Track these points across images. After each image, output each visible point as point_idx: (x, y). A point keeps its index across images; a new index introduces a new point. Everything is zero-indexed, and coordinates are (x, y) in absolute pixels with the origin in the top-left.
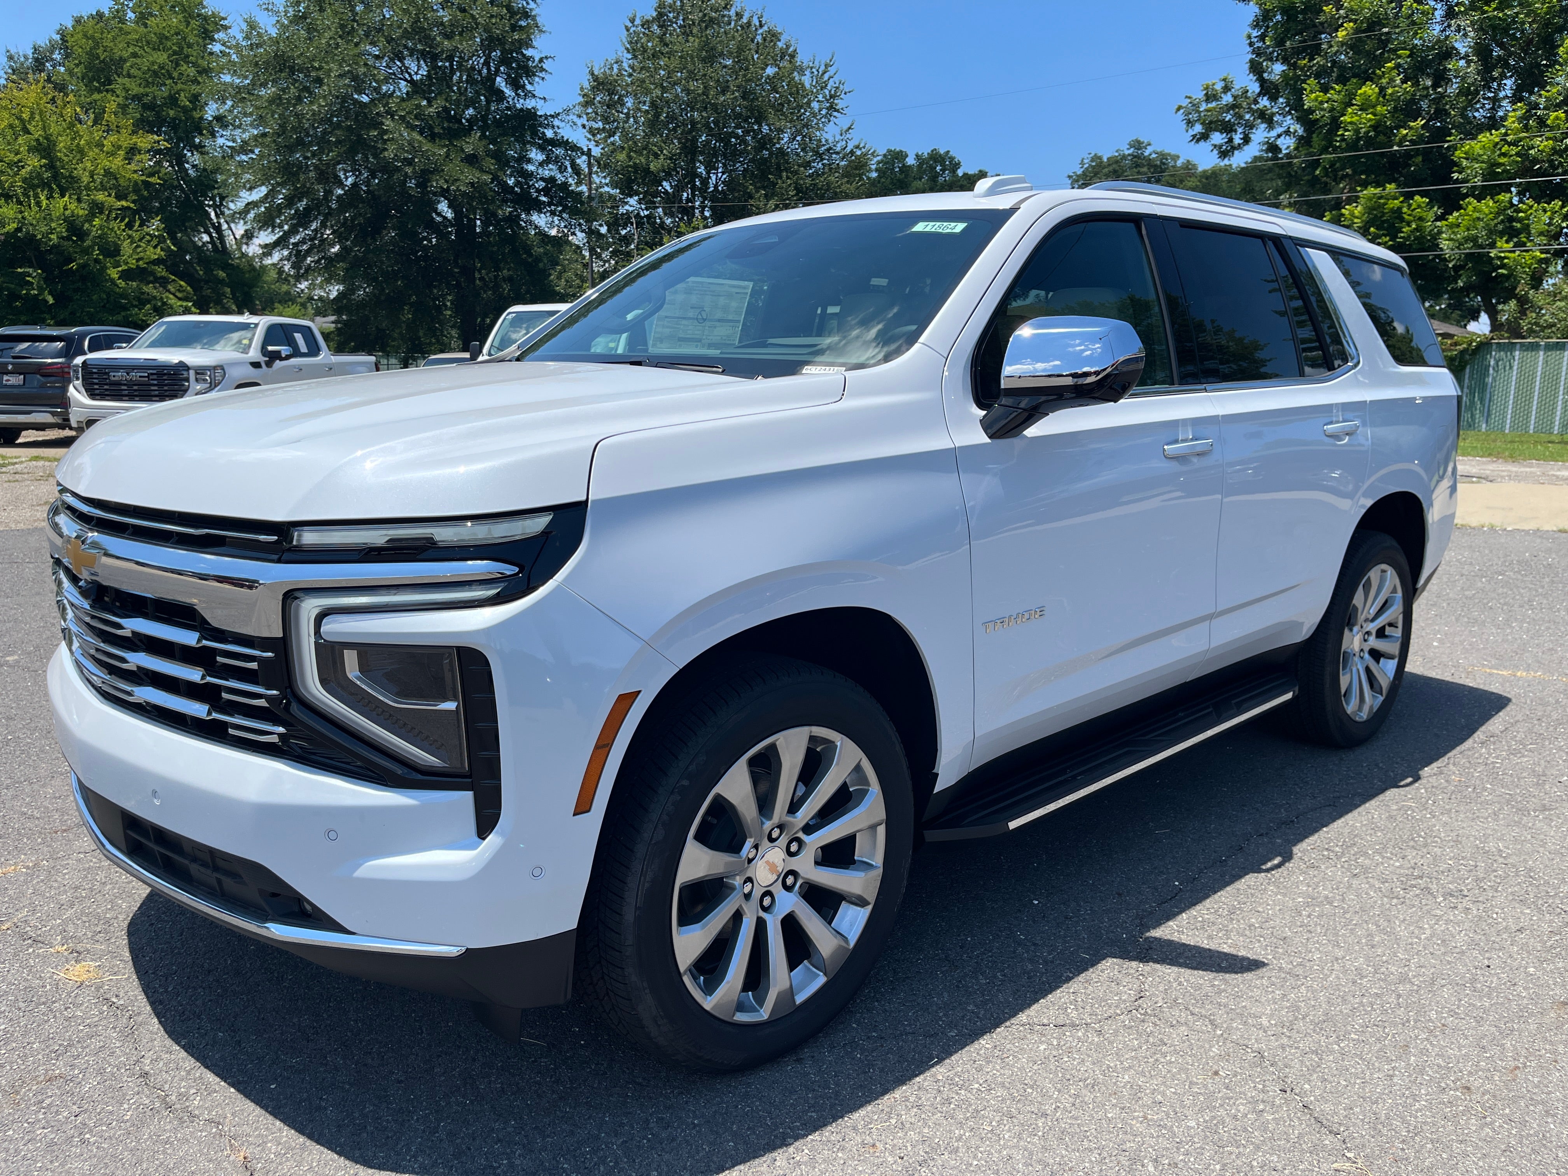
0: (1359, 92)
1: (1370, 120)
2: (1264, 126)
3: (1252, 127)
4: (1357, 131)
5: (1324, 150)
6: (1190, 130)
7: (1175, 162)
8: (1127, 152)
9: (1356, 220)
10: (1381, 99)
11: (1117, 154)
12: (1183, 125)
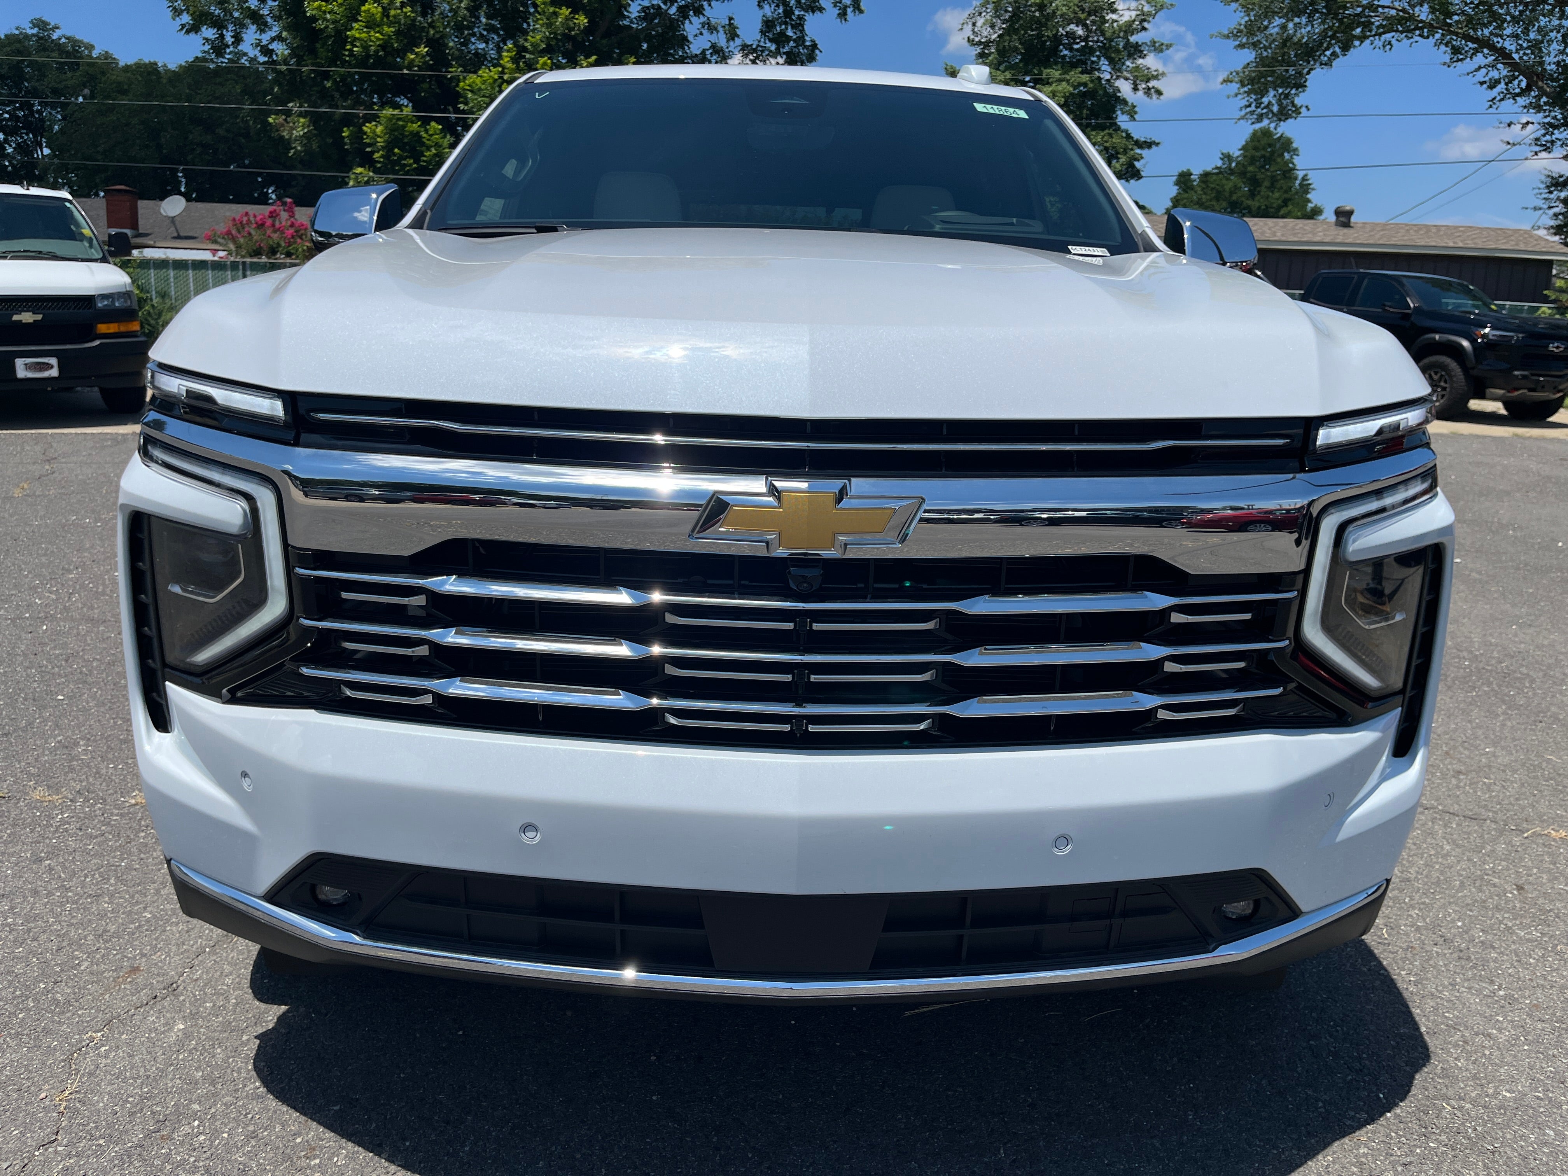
0: (363, 8)
1: (378, 39)
2: (254, 27)
3: (243, 26)
4: (366, 48)
5: (332, 62)
6: (177, 19)
7: (90, 52)
8: (30, 32)
9: (379, 139)
10: (385, 19)
11: (17, 32)
12: (169, 13)
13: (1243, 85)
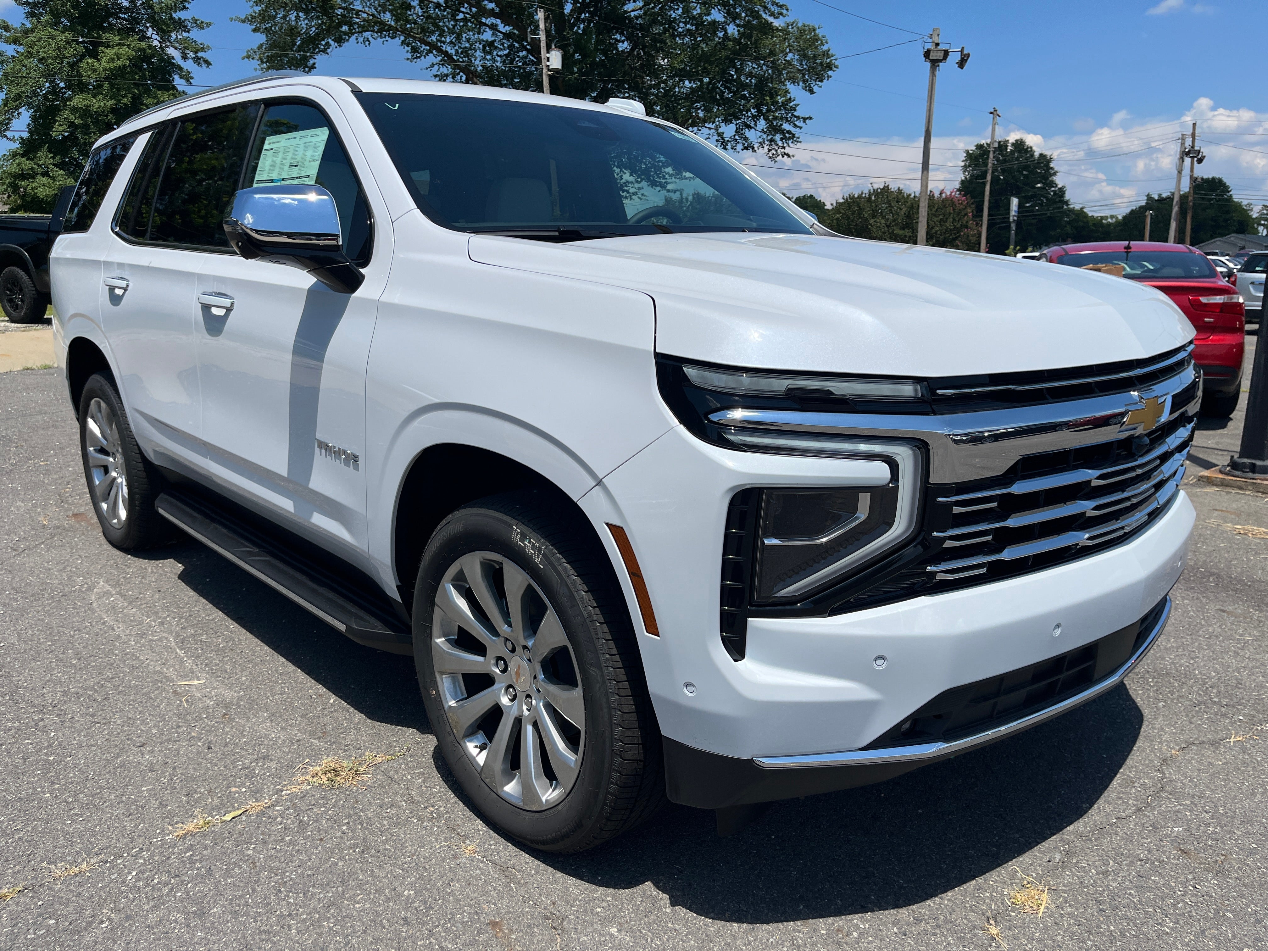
13: (262, 62)
